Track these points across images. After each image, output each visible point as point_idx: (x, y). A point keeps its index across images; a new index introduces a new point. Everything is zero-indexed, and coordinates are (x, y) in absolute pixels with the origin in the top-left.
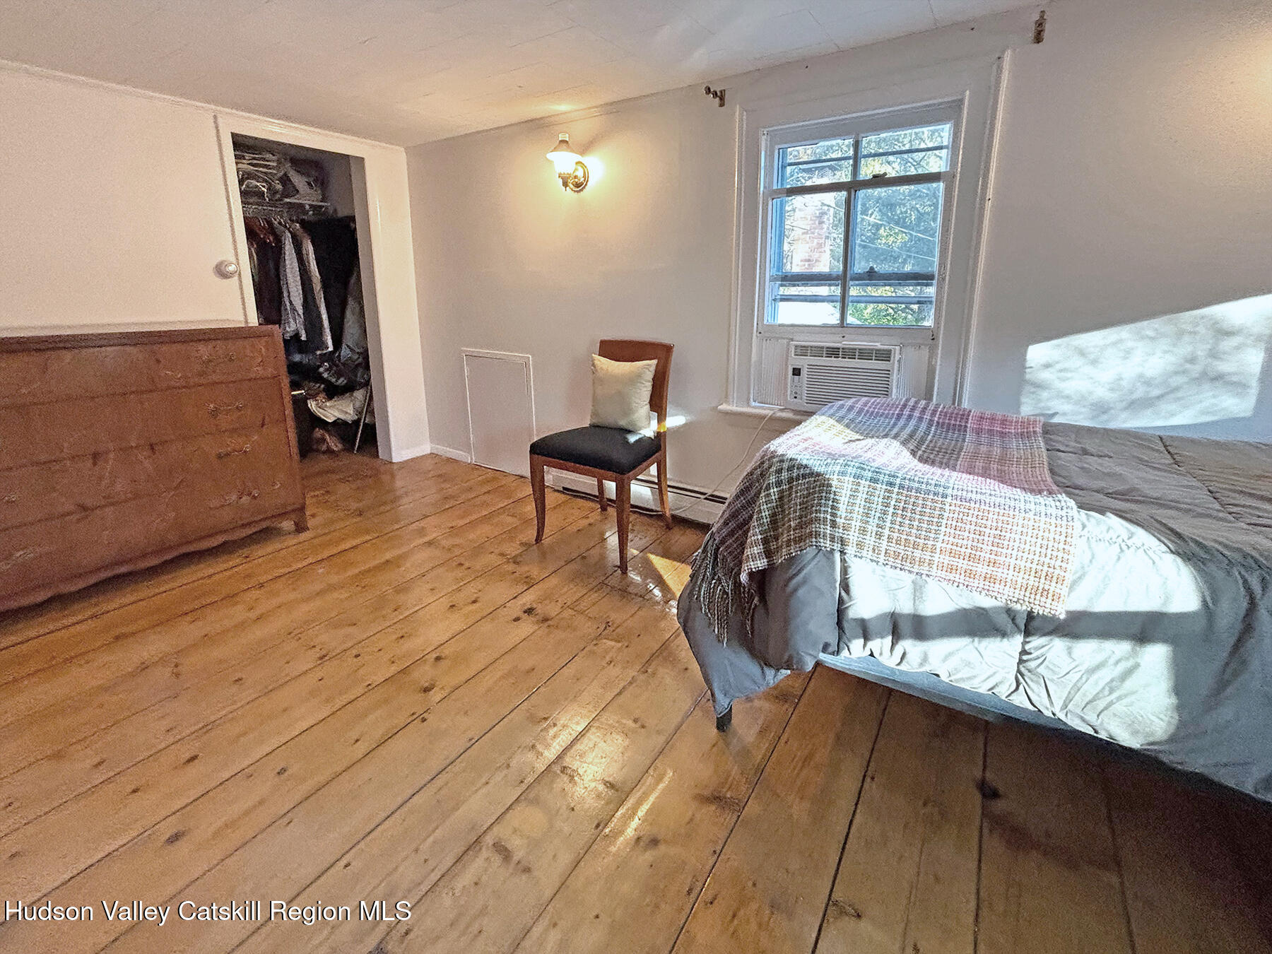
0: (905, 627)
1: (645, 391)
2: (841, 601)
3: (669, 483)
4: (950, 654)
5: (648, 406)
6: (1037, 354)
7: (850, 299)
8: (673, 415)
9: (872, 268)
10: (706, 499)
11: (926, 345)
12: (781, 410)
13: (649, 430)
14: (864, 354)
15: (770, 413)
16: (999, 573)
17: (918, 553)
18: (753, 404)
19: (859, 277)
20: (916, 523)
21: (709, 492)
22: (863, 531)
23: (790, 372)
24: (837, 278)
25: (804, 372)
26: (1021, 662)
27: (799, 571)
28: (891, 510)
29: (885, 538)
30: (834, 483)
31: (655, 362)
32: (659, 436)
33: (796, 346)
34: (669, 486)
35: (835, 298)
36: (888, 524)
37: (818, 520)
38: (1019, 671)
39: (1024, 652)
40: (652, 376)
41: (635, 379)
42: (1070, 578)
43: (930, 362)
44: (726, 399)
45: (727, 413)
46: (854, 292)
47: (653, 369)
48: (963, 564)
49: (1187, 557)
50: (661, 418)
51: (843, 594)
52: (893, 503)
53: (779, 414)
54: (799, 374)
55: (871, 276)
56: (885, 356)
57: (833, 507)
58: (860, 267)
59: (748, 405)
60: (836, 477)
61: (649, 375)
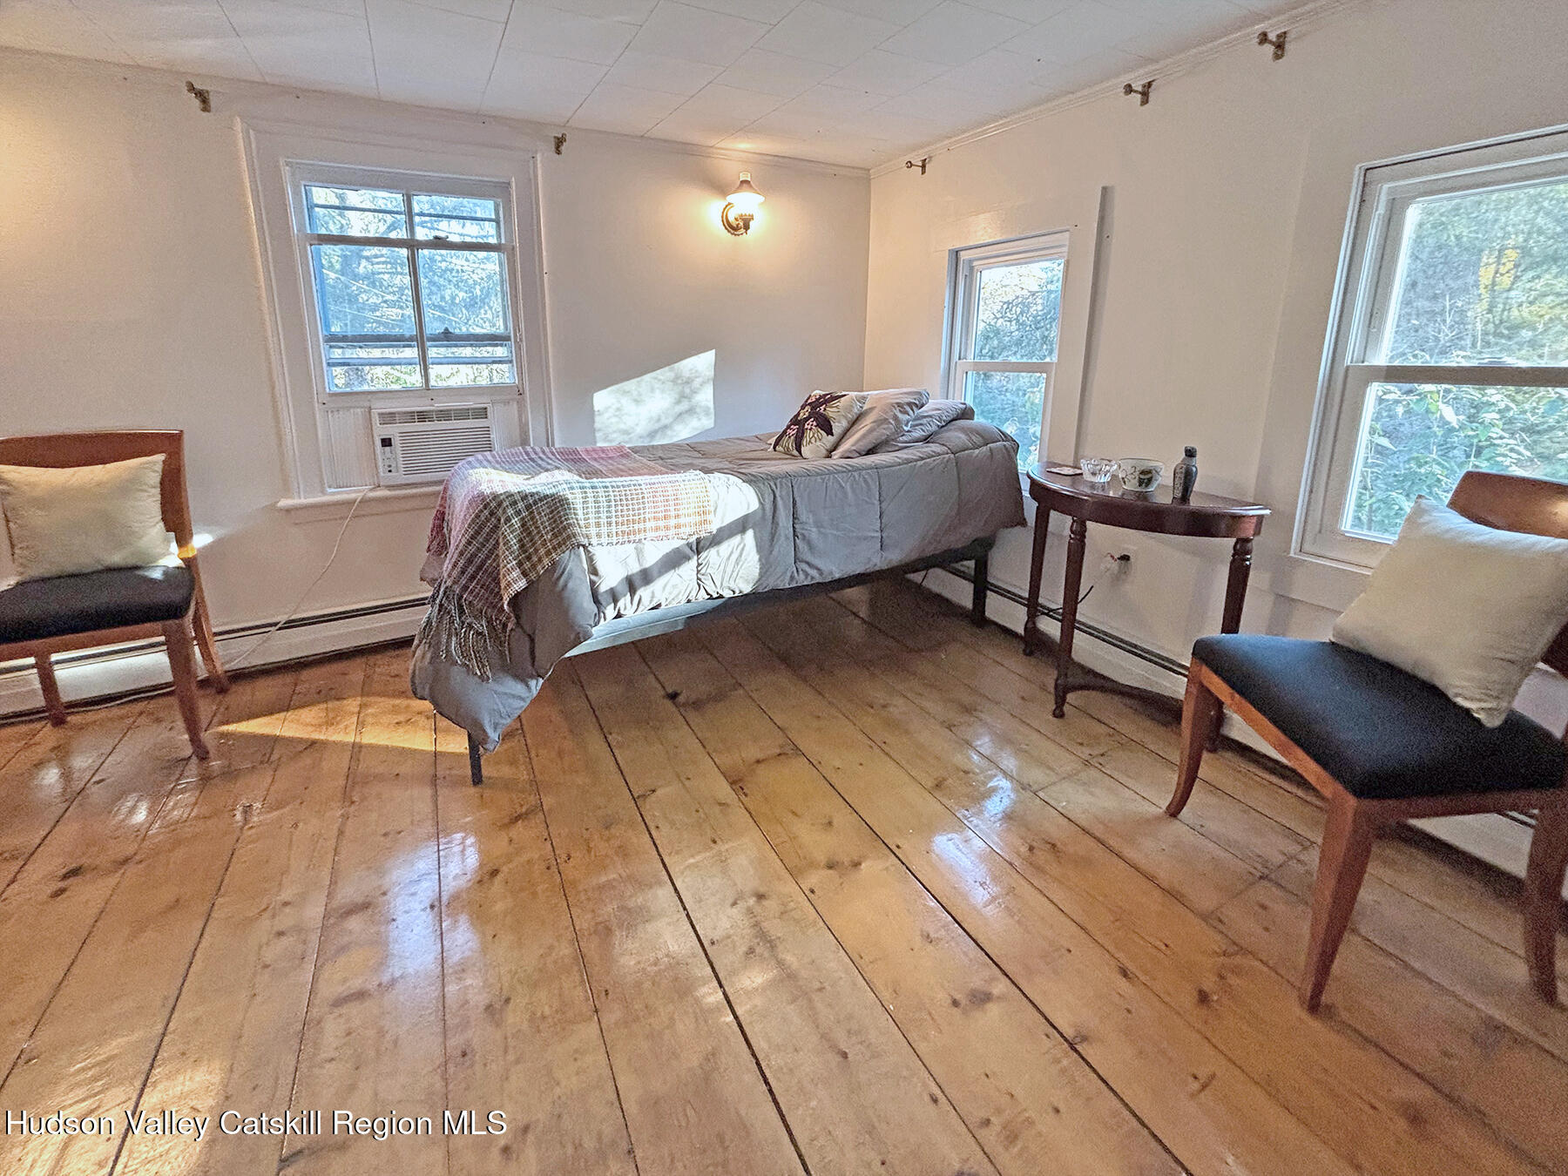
0: (637, 582)
1: (150, 504)
2: (592, 583)
3: (214, 630)
4: (665, 586)
5: (162, 524)
6: (602, 399)
7: (431, 361)
8: (200, 533)
9: (446, 329)
10: (280, 629)
11: (512, 400)
12: (371, 490)
13: (172, 558)
14: (463, 414)
15: (359, 496)
16: (682, 521)
17: (636, 526)
18: (329, 490)
19: (434, 338)
20: (631, 507)
21: (282, 618)
22: (598, 525)
23: (378, 443)
24: (411, 339)
25: (396, 442)
26: (698, 572)
27: (565, 569)
28: (613, 503)
29: (614, 524)
30: (569, 496)
31: (160, 457)
32: (190, 564)
33: (380, 414)
34: (216, 634)
35: (412, 361)
36: (614, 514)
37: (570, 525)
38: (698, 579)
39: (699, 565)
40: (158, 479)
41: (126, 488)
42: (712, 509)
43: (520, 420)
44: (286, 491)
45: (288, 510)
46: (433, 352)
47: (159, 467)
48: (661, 523)
49: (749, 482)
50: (183, 540)
51: (593, 577)
52: (612, 498)
53: (372, 494)
54: (390, 445)
55: (447, 337)
56: (482, 413)
57: (575, 514)
58: (433, 327)
59: (323, 492)
60: (568, 492)
61: (155, 478)
